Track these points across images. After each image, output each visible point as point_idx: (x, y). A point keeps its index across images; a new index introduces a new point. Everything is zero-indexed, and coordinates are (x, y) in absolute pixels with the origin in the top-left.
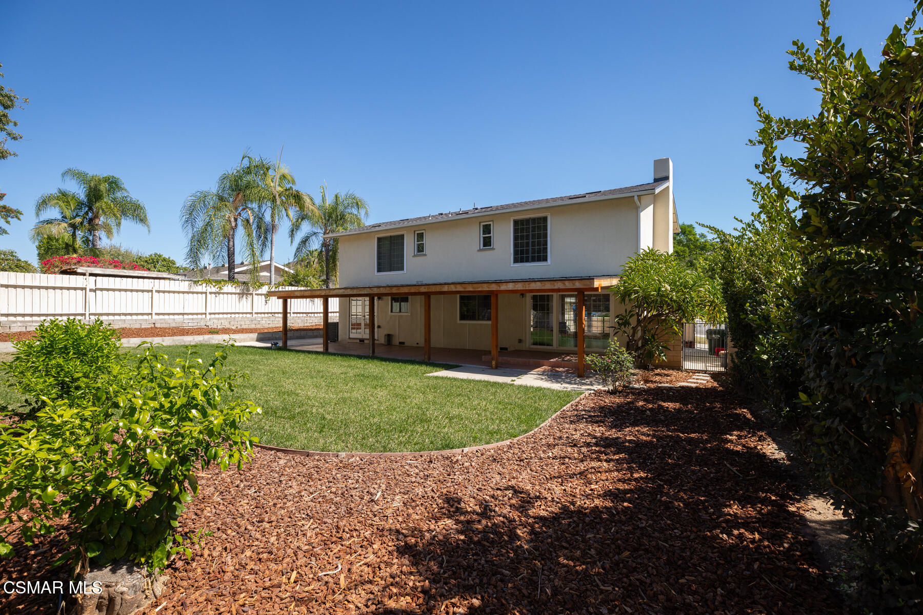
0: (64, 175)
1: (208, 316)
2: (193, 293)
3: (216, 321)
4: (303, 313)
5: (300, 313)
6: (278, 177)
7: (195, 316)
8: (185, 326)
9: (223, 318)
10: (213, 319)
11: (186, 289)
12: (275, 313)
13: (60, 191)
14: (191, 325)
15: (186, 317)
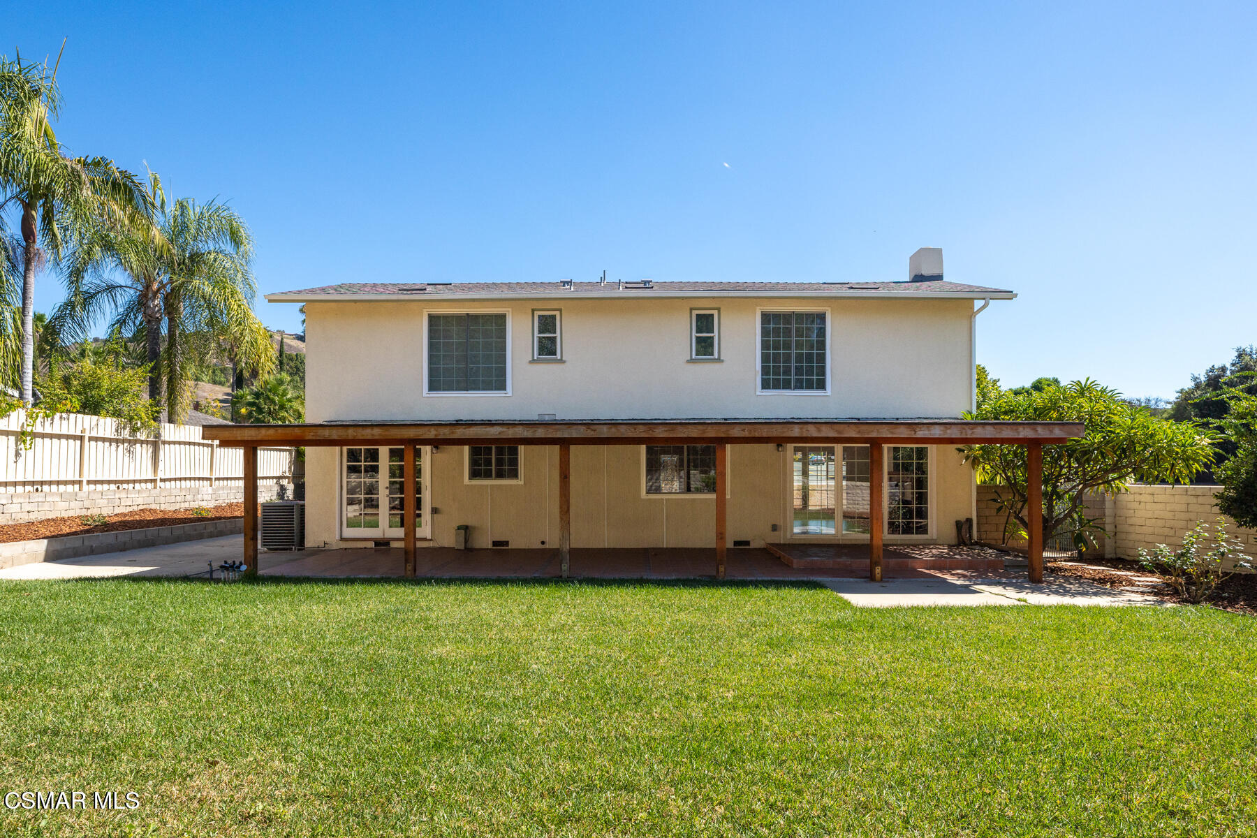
4: (109, 482)
5: (102, 482)
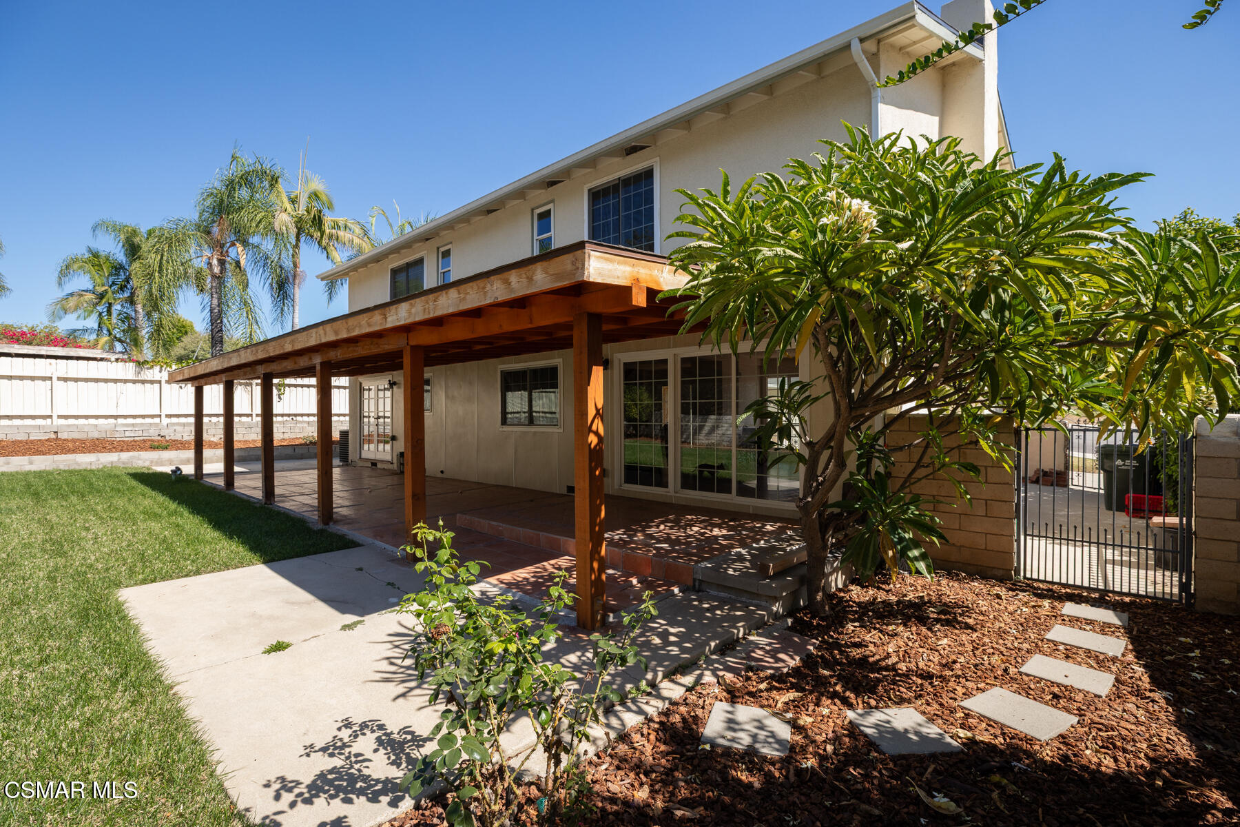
0: (94, 229)
1: (165, 421)
2: (143, 382)
3: (178, 428)
6: (306, 195)
7: (139, 421)
8: (119, 436)
9: (178, 424)
10: (174, 424)
11: (131, 376)
12: (296, 415)
13: (90, 250)
14: (130, 435)
15: (120, 421)
